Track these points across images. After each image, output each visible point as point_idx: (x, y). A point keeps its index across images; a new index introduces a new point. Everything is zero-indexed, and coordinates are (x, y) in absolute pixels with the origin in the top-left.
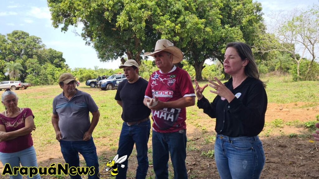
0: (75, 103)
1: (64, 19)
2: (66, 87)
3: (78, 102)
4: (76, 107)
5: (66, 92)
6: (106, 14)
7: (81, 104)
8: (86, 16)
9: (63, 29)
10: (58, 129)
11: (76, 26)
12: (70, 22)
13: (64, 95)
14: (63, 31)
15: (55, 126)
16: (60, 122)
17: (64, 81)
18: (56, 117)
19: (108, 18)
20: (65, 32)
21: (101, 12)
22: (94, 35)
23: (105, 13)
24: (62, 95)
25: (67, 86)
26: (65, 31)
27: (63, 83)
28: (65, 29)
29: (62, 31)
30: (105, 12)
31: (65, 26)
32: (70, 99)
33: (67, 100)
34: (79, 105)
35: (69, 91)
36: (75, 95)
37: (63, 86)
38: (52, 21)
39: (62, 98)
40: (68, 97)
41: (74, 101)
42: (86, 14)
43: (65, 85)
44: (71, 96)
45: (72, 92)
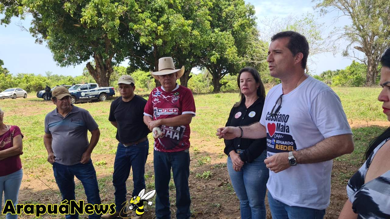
0: (72, 121)
1: (6, 8)
2: (59, 102)
3: (75, 120)
4: (73, 125)
5: (60, 108)
6: (66, 6)
7: (78, 122)
8: (38, 5)
9: (3, 21)
10: (50, 150)
11: (23, 18)
12: (13, 11)
13: (58, 112)
14: (4, 24)
15: (48, 147)
16: (53, 142)
17: (56, 96)
18: (49, 137)
19: (69, 12)
20: (6, 25)
21: (59, 2)
22: (50, 31)
23: (65, 4)
24: (56, 112)
25: (61, 102)
26: (7, 23)
27: (56, 98)
28: (6, 21)
29: (1, 24)
30: (64, 2)
31: (6, 17)
32: (65, 116)
33: (62, 118)
34: (75, 123)
35: (63, 107)
36: (71, 111)
37: (56, 102)
39: (55, 115)
40: (63, 114)
41: (70, 119)
42: (38, 3)
43: (58, 101)
44: (67, 113)
45: (66, 108)
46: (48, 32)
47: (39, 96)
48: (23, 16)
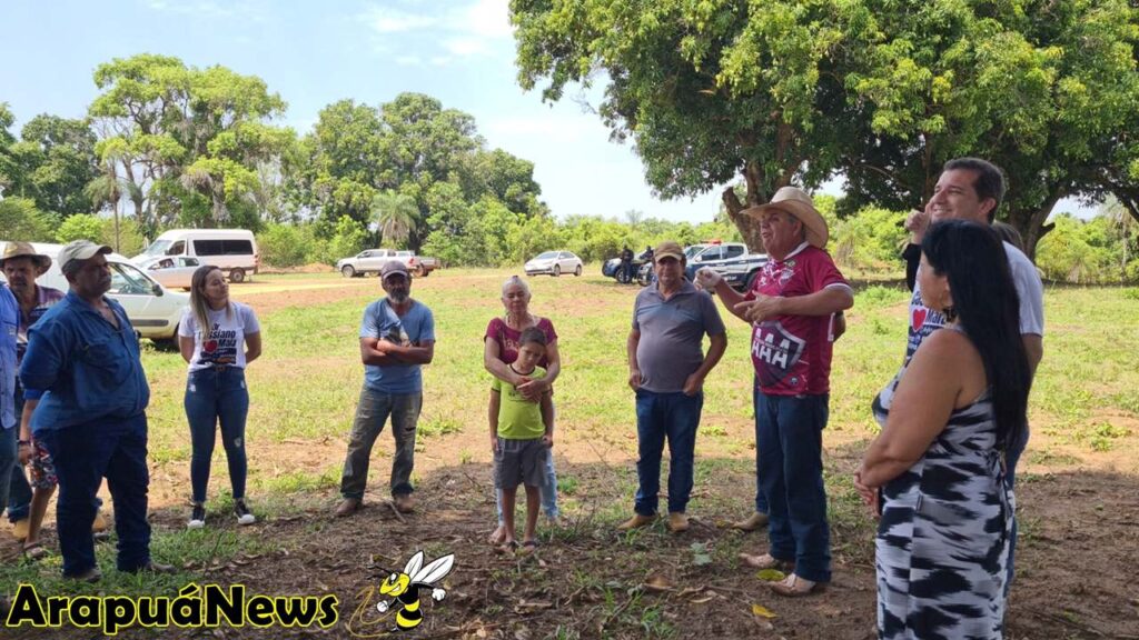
1: (555, 63)
3: (684, 308)
4: (678, 317)
6: (686, 44)
7: (688, 312)
8: (622, 51)
9: (546, 93)
11: (587, 85)
12: (570, 69)
13: (657, 288)
14: (548, 101)
19: (691, 57)
20: (553, 102)
21: (669, 38)
22: (643, 111)
23: (683, 42)
26: (555, 99)
28: (553, 94)
29: (544, 101)
30: (682, 37)
31: (553, 85)
32: (668, 296)
34: (683, 313)
38: (518, 69)
39: (653, 294)
41: (676, 304)
42: (623, 46)
46: (639, 113)
47: (606, 271)
48: (588, 80)
